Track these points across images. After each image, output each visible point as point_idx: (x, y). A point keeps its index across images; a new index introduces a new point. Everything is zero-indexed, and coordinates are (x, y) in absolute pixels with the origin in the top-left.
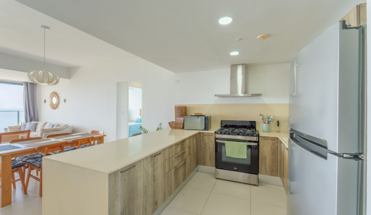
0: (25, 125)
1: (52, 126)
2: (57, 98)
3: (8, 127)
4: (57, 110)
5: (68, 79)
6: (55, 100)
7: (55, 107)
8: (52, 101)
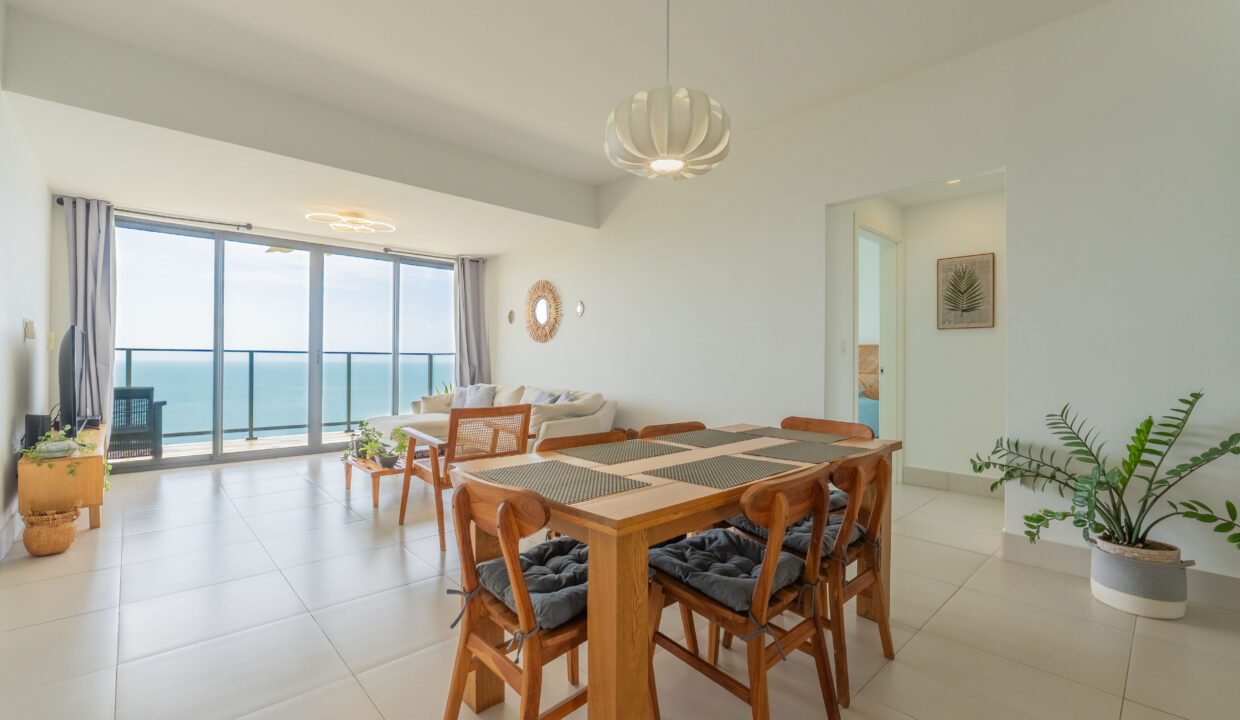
0: (462, 395)
1: (550, 399)
2: (552, 301)
3: (420, 399)
4: (551, 343)
5: (592, 226)
6: (542, 312)
7: (544, 333)
8: (534, 316)
